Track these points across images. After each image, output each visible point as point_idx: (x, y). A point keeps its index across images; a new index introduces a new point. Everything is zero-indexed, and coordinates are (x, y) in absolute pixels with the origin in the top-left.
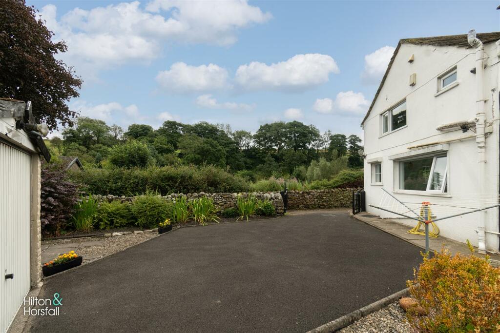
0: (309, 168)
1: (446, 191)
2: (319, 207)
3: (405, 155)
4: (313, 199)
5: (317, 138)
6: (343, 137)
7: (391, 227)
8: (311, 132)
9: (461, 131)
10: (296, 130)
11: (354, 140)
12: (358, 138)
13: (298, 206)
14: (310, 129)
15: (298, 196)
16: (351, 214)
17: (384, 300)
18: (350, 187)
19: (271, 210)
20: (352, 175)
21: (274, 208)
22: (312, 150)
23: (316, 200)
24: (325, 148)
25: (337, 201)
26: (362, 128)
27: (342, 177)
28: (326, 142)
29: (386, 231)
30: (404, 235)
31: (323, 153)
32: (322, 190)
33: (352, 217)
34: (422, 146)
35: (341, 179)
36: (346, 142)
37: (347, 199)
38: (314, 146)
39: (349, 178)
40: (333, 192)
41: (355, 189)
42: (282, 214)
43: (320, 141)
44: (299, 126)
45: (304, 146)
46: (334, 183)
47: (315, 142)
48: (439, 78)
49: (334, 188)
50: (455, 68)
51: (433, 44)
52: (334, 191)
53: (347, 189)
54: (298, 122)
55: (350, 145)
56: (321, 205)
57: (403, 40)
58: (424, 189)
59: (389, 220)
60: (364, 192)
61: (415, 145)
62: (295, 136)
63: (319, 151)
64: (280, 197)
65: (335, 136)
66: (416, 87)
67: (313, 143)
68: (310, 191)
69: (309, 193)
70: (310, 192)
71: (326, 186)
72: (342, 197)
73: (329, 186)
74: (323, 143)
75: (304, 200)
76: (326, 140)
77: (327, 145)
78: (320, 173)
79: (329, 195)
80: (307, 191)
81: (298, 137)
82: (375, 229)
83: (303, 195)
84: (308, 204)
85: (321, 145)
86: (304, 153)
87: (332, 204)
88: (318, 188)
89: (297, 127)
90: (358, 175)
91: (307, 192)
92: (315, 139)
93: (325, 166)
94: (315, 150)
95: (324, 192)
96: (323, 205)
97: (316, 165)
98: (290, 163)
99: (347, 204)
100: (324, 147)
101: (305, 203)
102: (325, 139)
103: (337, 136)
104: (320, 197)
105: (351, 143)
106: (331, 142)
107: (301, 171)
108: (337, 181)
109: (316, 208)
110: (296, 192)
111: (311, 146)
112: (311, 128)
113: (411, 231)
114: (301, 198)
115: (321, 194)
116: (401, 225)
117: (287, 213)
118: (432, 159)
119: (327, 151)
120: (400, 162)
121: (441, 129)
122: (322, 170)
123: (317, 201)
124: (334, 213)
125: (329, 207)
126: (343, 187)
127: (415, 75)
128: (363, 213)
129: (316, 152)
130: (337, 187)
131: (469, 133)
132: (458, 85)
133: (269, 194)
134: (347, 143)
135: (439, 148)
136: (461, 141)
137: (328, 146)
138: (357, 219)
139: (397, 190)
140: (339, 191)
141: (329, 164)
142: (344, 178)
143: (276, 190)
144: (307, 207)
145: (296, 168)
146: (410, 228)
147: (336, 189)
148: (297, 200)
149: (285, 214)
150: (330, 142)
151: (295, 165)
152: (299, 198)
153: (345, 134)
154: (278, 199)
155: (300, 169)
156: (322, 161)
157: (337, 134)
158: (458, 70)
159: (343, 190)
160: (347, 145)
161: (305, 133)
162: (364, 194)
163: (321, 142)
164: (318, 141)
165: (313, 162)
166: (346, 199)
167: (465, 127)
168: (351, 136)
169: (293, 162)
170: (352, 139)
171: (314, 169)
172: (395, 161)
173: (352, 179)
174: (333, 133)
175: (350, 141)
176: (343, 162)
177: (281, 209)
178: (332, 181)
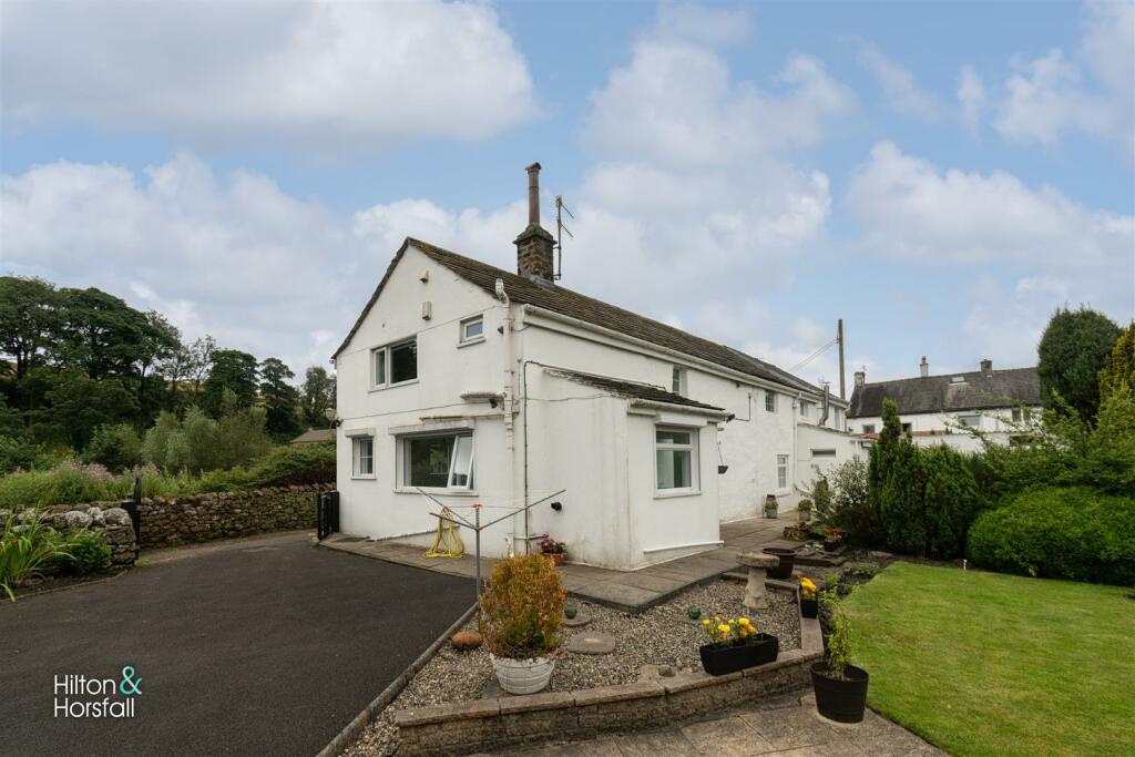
0: (150, 434)
1: (472, 487)
2: (224, 535)
3: (417, 429)
4: (208, 516)
5: (171, 352)
6: (249, 359)
7: (396, 552)
8: (152, 333)
9: (490, 405)
10: (100, 316)
11: (275, 370)
12: (286, 367)
13: (164, 538)
14: (150, 323)
15: (163, 511)
16: (316, 540)
17: (434, 646)
18: (298, 483)
19: (100, 557)
20: (302, 458)
21: (107, 549)
22: (155, 381)
23: (216, 518)
24: (198, 381)
25: (269, 515)
26: (333, 365)
27: (279, 462)
28: (199, 364)
29: (392, 559)
30: (419, 561)
31: (191, 394)
32: (231, 493)
33: (318, 546)
34: (440, 418)
35: (278, 466)
36: (256, 372)
37: (290, 510)
38: (161, 371)
39: (297, 464)
40: (258, 496)
41: (308, 487)
42: (128, 565)
43: (181, 359)
44: (110, 308)
45: (126, 368)
46: (261, 475)
47: (165, 361)
48: (463, 322)
49: (260, 487)
50: (481, 316)
51: (455, 271)
52: (260, 493)
53: (292, 487)
54: (105, 294)
55: (266, 381)
56: (229, 530)
57: (412, 240)
58: (445, 485)
59: (387, 543)
60: (338, 494)
61: (431, 414)
62: (93, 334)
63: (179, 388)
64: (124, 517)
65: (225, 353)
66: (432, 323)
67: (157, 362)
68: (199, 496)
69: (195, 503)
70: (199, 500)
71: (239, 483)
72: (280, 507)
73: (249, 484)
74: (190, 366)
75: (183, 520)
76: (200, 360)
77: (203, 373)
78: (186, 448)
79: (248, 504)
80: (191, 497)
81: (105, 337)
82: (372, 559)
83: (178, 508)
84: (194, 529)
85: (185, 371)
86: (127, 387)
87: (256, 525)
88: (219, 489)
89: (101, 308)
90: (315, 456)
91: (189, 501)
92: (166, 354)
93: (202, 428)
94: (166, 383)
95: (235, 498)
96: (234, 529)
97: (171, 425)
98: (75, 414)
99: (291, 520)
100: (195, 377)
101: (185, 528)
102: (196, 356)
103: (234, 354)
104: (226, 511)
105: (269, 377)
106: (214, 368)
107: (118, 441)
108: (269, 472)
109: (215, 538)
110: (158, 503)
111: (148, 371)
112: (153, 319)
113: (428, 554)
114: (173, 517)
115: (228, 502)
116: (409, 547)
117: (144, 560)
118: (454, 439)
119: (202, 390)
120: (405, 440)
121: (466, 397)
122: (194, 439)
123: (219, 521)
124: (271, 544)
125: (250, 533)
126: (282, 485)
127: (430, 305)
128: (336, 536)
129: (169, 388)
130: (267, 485)
131: (497, 410)
132: (484, 341)
133: (85, 510)
134: (257, 376)
135: (464, 424)
136: (488, 418)
137: (205, 376)
138: (330, 549)
139: (401, 488)
140: (271, 493)
141: (213, 424)
142: (283, 464)
143: (88, 500)
144: (191, 539)
145: (100, 429)
146: (424, 550)
147: (265, 489)
148: (159, 523)
149: (136, 562)
150: (210, 366)
151: (98, 421)
152: (168, 517)
153: (251, 354)
154: (118, 524)
155: (119, 434)
156: (195, 416)
157: (230, 349)
158: (484, 320)
159: (282, 491)
160: (257, 380)
161: (131, 331)
162: (336, 496)
163: (185, 364)
164: (176, 360)
165: (163, 417)
166: (287, 510)
167: (494, 401)
168: (268, 361)
169: (89, 411)
170: (270, 368)
171: (170, 435)
172: (398, 437)
173: (303, 466)
174: (221, 346)
175: (265, 371)
176: (252, 422)
177: (127, 550)
178: (253, 472)
